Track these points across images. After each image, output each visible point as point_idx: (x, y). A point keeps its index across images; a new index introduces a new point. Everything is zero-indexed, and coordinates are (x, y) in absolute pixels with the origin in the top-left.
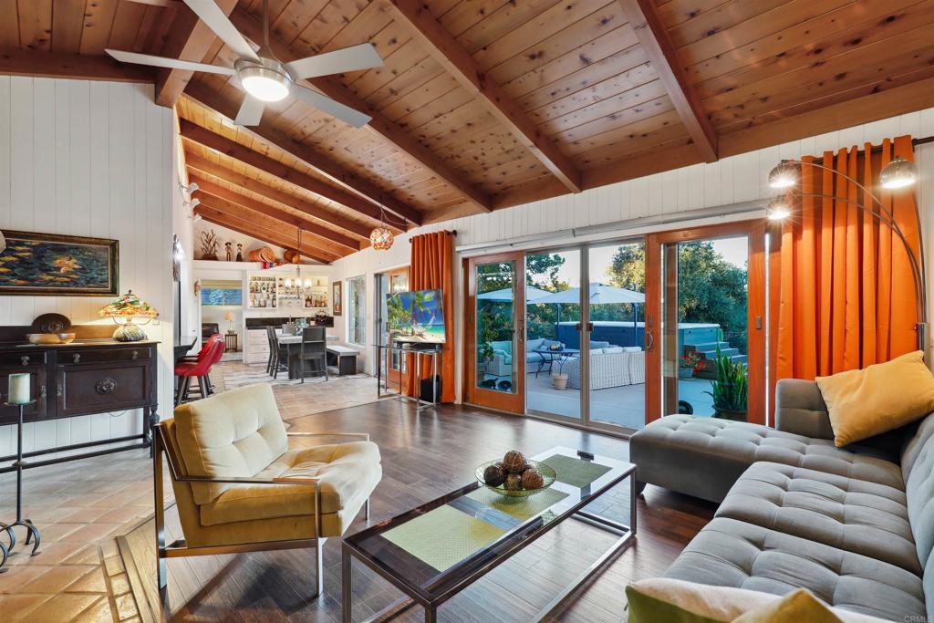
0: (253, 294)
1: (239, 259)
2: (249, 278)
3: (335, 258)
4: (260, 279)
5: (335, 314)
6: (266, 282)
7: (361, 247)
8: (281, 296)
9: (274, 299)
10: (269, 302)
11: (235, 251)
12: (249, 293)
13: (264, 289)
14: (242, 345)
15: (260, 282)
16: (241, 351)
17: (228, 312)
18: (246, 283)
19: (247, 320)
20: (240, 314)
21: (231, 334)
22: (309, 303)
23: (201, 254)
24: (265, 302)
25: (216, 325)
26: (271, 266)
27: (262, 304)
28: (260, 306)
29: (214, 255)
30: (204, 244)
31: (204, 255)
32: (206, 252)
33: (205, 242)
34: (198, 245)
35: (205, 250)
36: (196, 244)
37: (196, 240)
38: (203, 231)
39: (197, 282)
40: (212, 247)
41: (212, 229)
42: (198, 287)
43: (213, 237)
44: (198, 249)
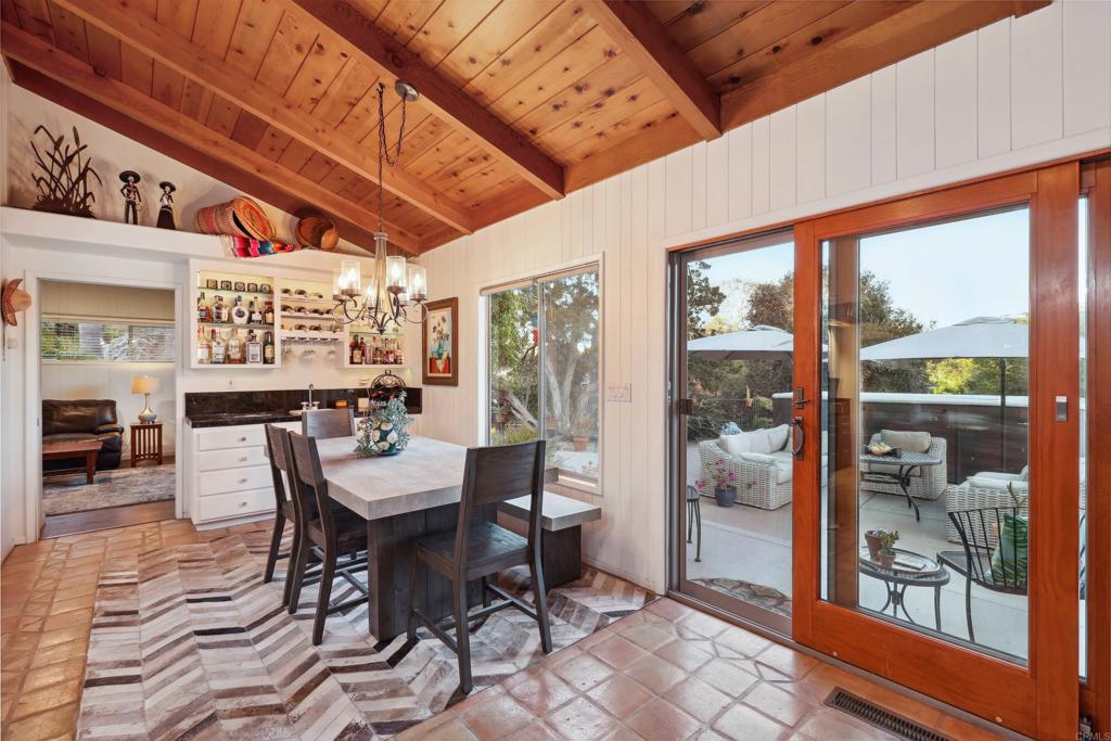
0: (208, 328)
1: (166, 220)
2: (197, 280)
3: (446, 234)
4: (227, 286)
5: (427, 381)
6: (247, 297)
7: (570, 183)
8: (287, 334)
9: (268, 341)
10: (255, 350)
11: (154, 200)
12: (194, 325)
13: (240, 314)
14: (173, 448)
15: (228, 296)
16: (171, 459)
17: (139, 375)
18: (186, 292)
19: (190, 398)
20: (168, 381)
21: (146, 425)
22: (357, 353)
23: (35, 192)
24: (243, 348)
25: (111, 404)
26: (263, 251)
27: (235, 354)
28: (228, 359)
29: (80, 204)
30: (44, 167)
31: (47, 198)
32: (54, 191)
33: (48, 162)
34: (21, 164)
35: (49, 186)
36: (17, 161)
37: (15, 153)
38: (42, 130)
39: (17, 282)
40: (74, 180)
41: (75, 129)
42: (24, 299)
43: (77, 152)
44: (25, 179)
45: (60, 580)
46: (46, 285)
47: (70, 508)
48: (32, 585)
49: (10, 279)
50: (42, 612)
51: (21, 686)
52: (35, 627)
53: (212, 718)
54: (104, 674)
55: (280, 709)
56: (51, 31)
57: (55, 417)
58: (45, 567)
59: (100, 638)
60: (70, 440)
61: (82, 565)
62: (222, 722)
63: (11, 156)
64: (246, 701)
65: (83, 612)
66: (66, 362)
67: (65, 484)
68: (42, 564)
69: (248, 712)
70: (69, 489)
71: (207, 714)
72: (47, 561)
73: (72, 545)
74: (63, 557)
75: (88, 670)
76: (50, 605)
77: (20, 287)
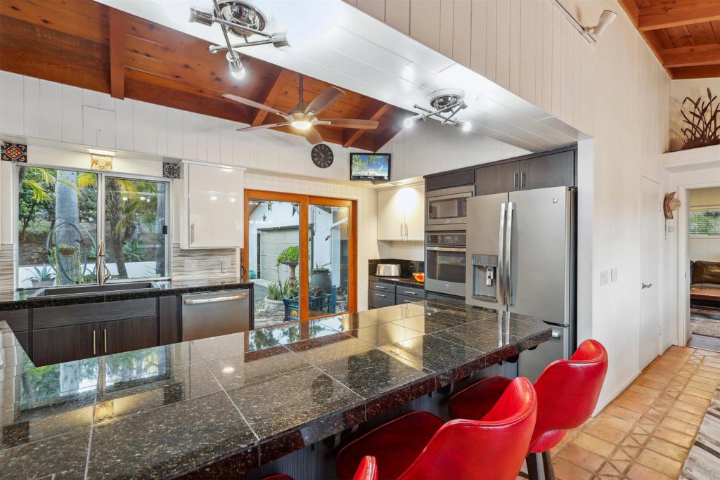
23: (683, 138)
29: (711, 136)
30: (689, 122)
31: (690, 140)
32: (694, 135)
33: (691, 117)
34: (677, 124)
35: (691, 132)
36: (674, 123)
37: (674, 119)
38: (687, 100)
39: (673, 194)
40: (707, 122)
41: (708, 90)
42: (676, 203)
43: (710, 103)
44: (678, 133)
45: (694, 375)
46: (691, 192)
47: (709, 333)
48: (677, 371)
49: (669, 193)
50: (680, 388)
51: (661, 421)
52: (675, 395)
54: (708, 444)
56: (691, 39)
57: (705, 272)
58: (686, 363)
59: (710, 421)
60: (713, 288)
61: (709, 372)
63: (671, 122)
65: (704, 400)
66: (713, 236)
67: (709, 317)
68: (685, 360)
70: (710, 320)
72: (688, 360)
73: (705, 356)
74: (698, 362)
75: (698, 436)
76: (685, 387)
77: (675, 197)
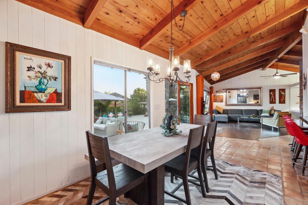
53: (251, 182)
55: (238, 175)
62: (249, 180)
64: (242, 180)
69: (244, 178)
71: (251, 184)
